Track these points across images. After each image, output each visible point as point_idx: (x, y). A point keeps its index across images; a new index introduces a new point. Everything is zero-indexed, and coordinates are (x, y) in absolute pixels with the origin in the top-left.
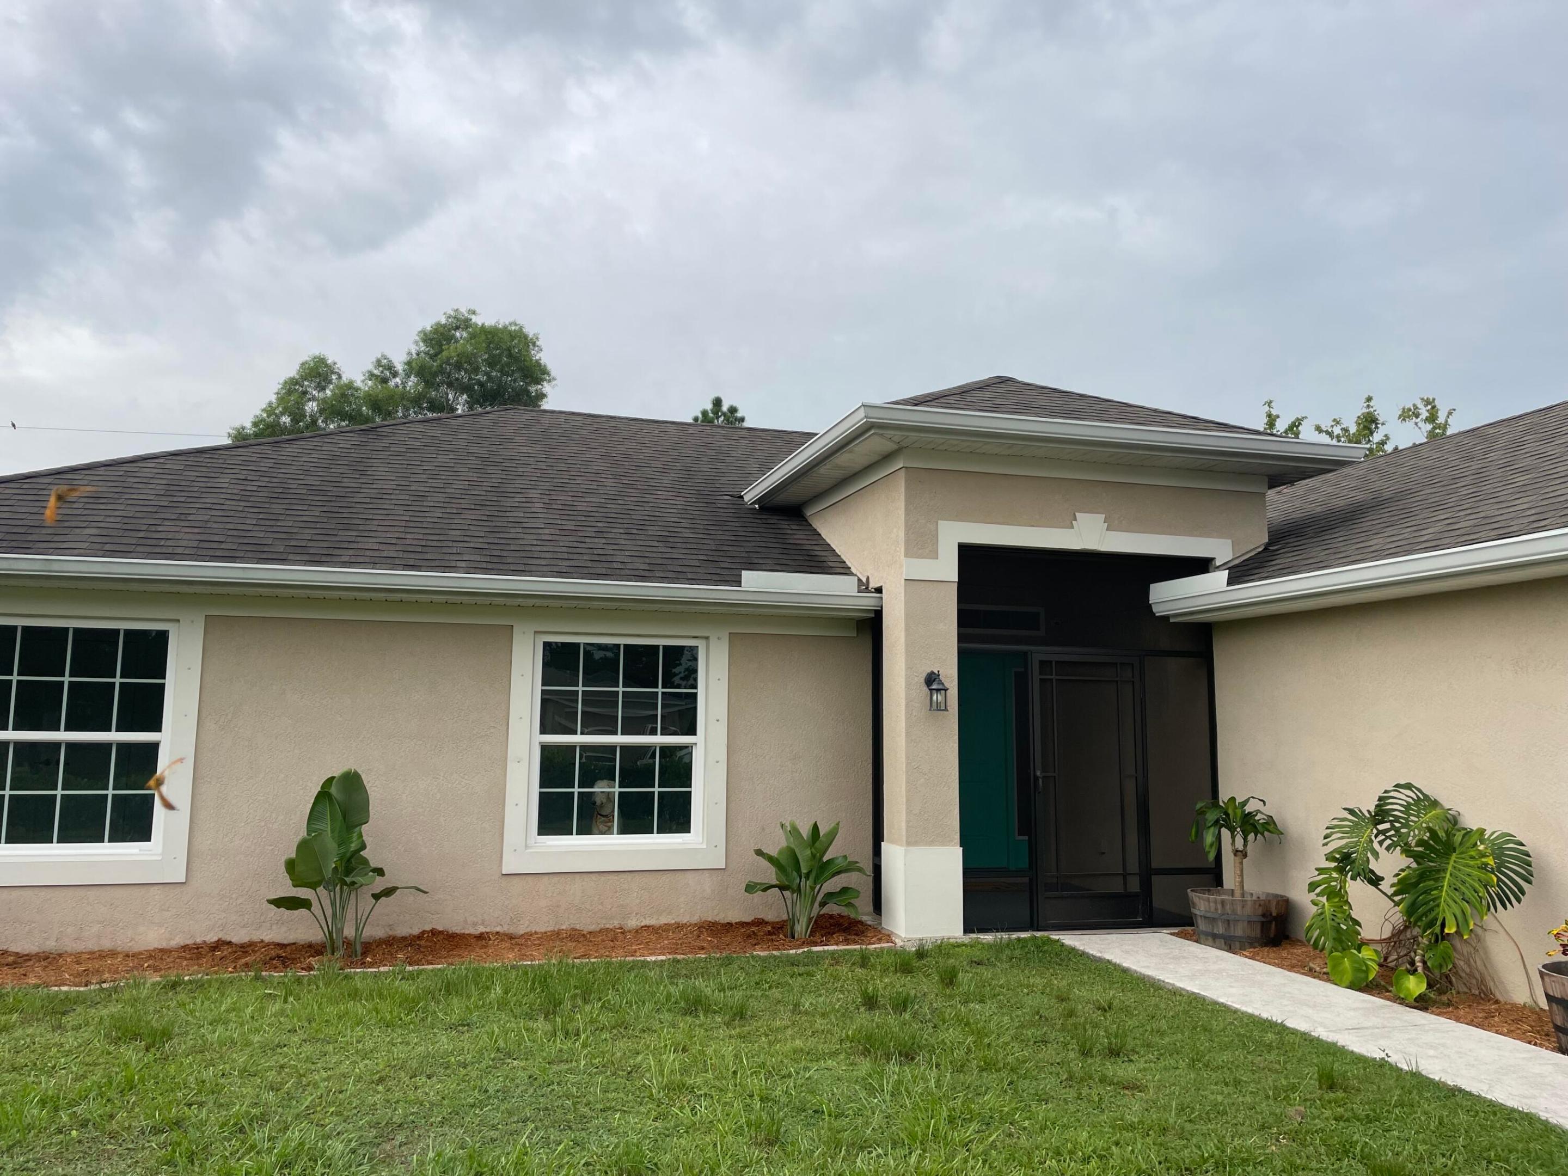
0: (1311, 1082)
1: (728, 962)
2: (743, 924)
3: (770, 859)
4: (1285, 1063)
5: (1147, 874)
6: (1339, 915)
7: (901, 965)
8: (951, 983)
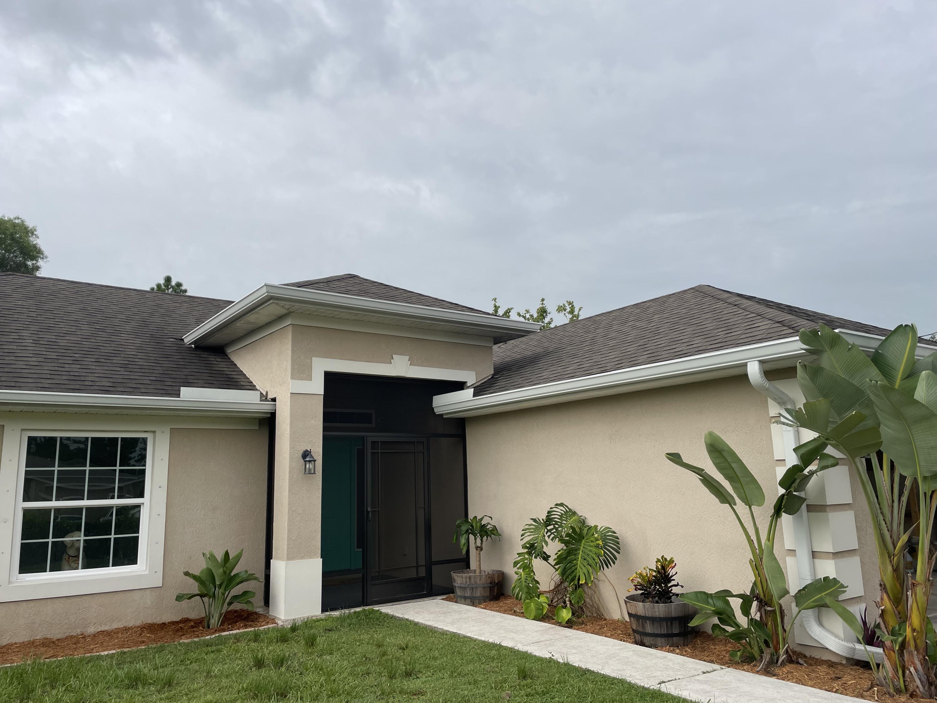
0: (514, 676)
1: (161, 649)
2: (173, 623)
3: (195, 577)
4: (501, 667)
5: (430, 565)
6: (529, 579)
7: (281, 637)
8: (312, 644)
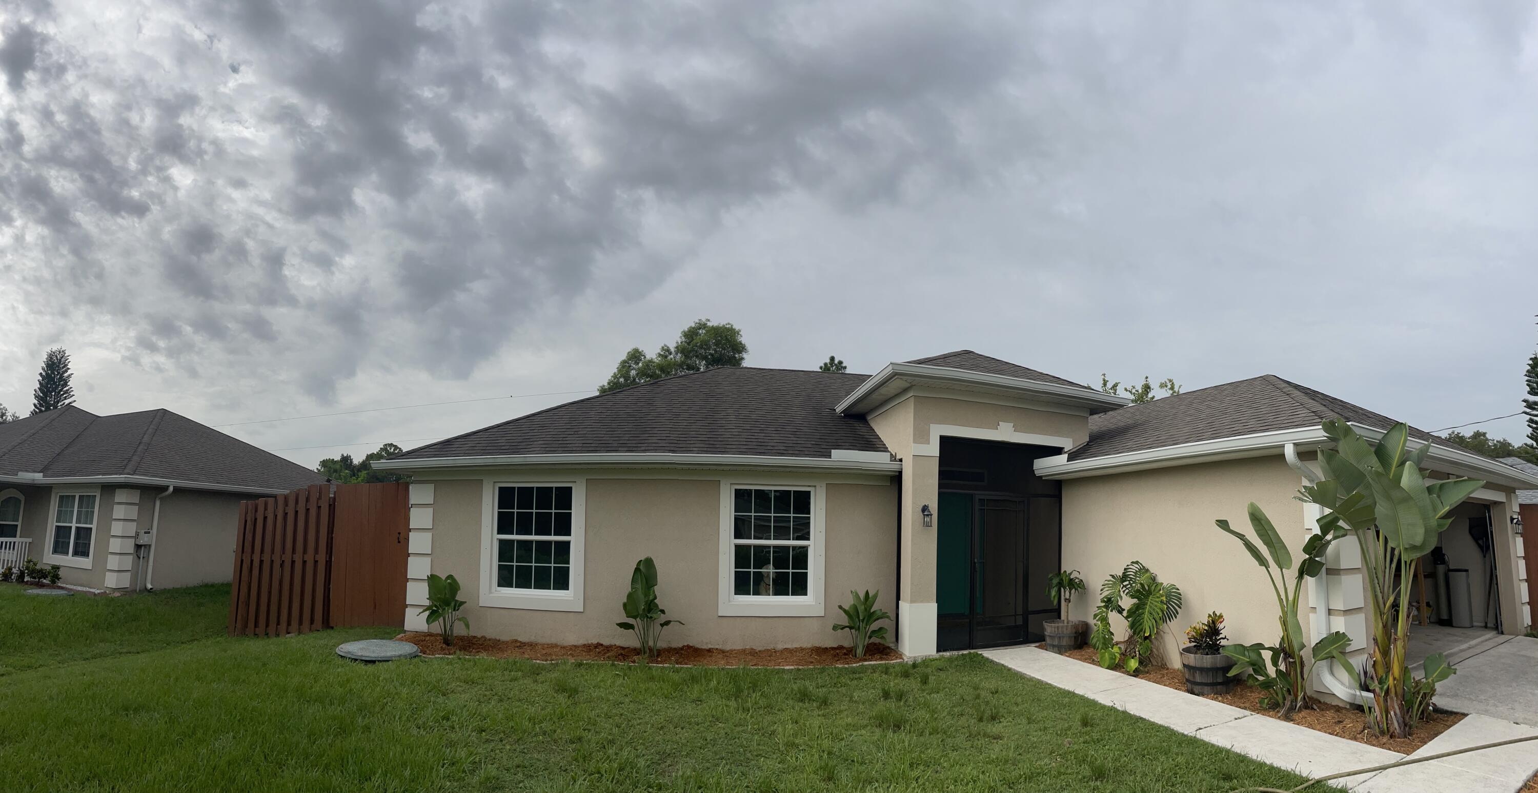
0: (1077, 724)
1: (823, 671)
2: (833, 649)
3: (845, 611)
4: (1070, 714)
5: (1026, 614)
6: (1105, 630)
7: (904, 673)
8: (925, 683)
